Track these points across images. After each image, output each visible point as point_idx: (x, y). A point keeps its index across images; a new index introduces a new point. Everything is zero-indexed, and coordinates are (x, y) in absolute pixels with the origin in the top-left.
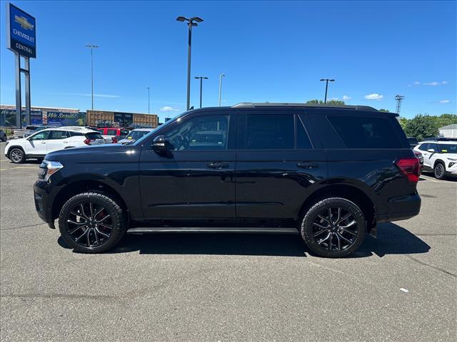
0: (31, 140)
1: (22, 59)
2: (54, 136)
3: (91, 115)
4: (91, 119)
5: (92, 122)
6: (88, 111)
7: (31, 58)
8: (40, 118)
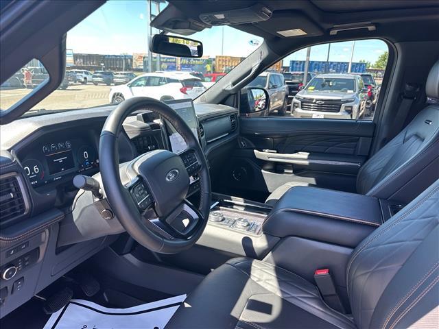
0: (131, 86)
1: (153, 4)
2: (152, 82)
3: (220, 60)
4: (219, 65)
5: (221, 68)
6: (217, 57)
7: (161, 4)
8: (174, 64)
